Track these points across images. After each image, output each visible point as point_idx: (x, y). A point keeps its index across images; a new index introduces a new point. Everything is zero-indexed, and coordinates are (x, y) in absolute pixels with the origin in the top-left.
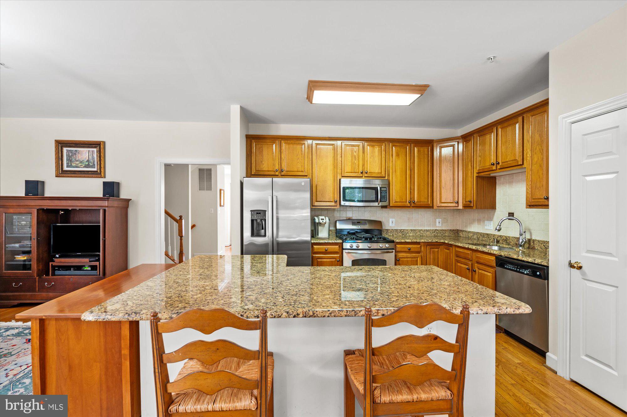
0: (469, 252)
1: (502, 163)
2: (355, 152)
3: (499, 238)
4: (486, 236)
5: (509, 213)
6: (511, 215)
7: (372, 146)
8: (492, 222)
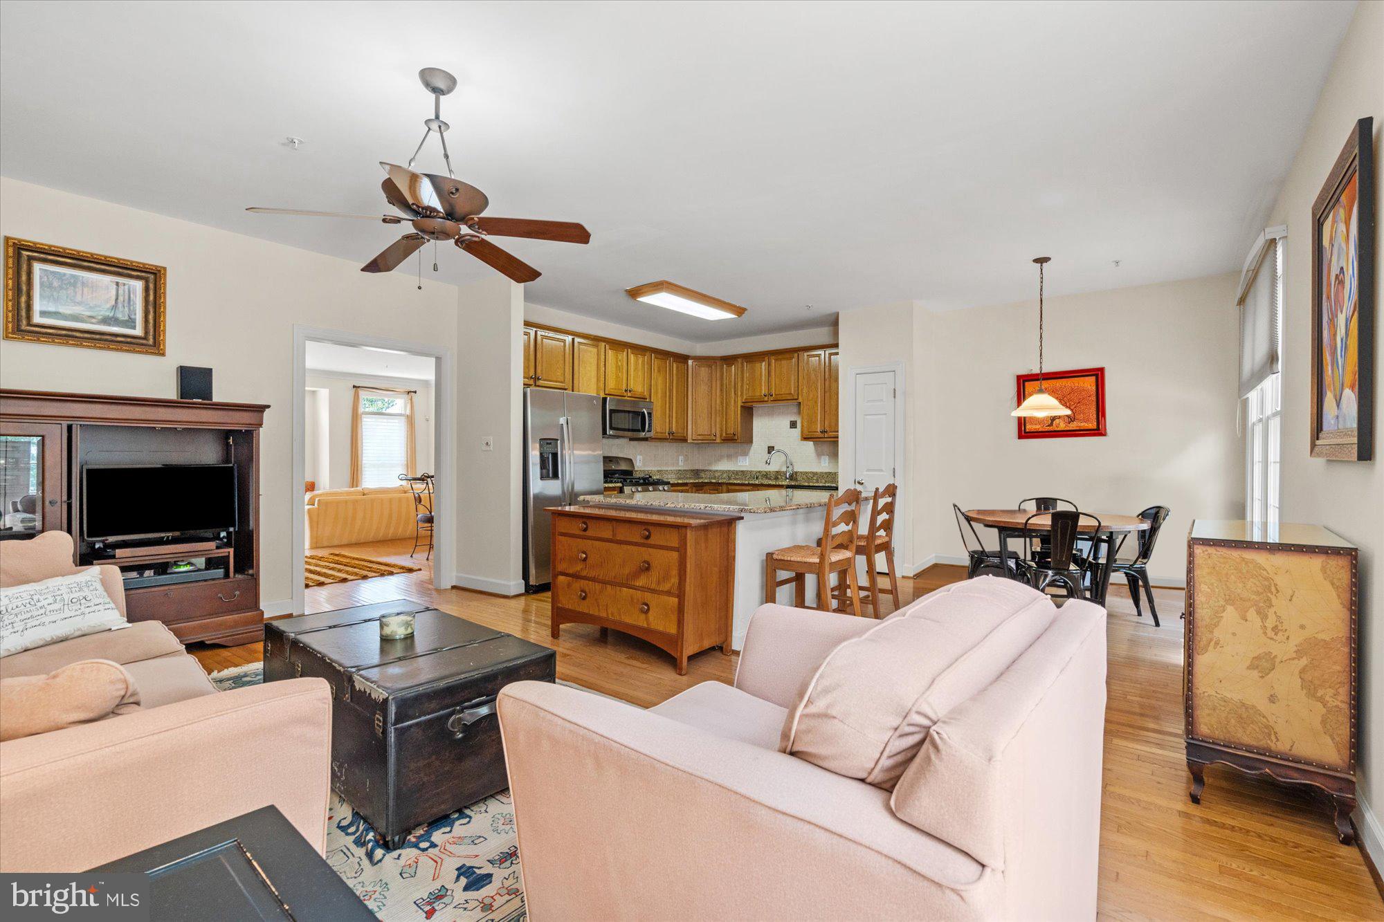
1: (776, 395)
2: (620, 361)
4: (740, 472)
5: (768, 446)
6: (771, 449)
7: (636, 354)
8: (748, 457)
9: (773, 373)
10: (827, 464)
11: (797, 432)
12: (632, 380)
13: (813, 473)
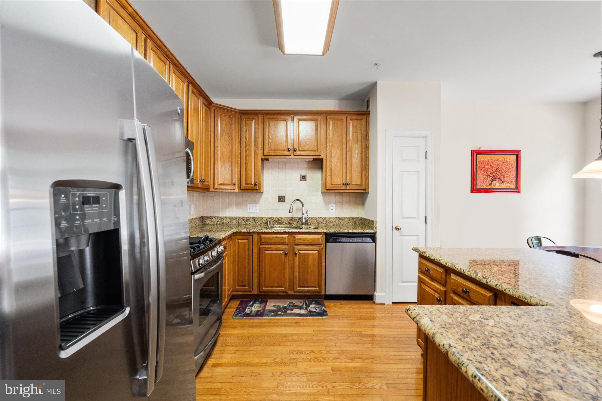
0: (285, 236)
1: (300, 150)
3: (269, 220)
5: (279, 196)
6: (281, 199)
8: (258, 205)
13: (322, 218)
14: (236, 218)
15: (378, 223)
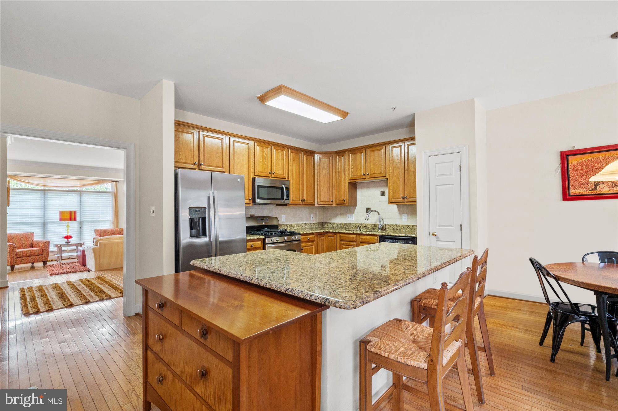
0: (354, 236)
1: (371, 174)
2: (265, 153)
3: (360, 226)
4: (349, 225)
5: (367, 208)
6: (368, 210)
7: (277, 150)
8: (353, 215)
9: (369, 160)
10: (406, 220)
11: (386, 198)
12: (275, 166)
13: (397, 225)
14: (340, 224)
15: (417, 229)
